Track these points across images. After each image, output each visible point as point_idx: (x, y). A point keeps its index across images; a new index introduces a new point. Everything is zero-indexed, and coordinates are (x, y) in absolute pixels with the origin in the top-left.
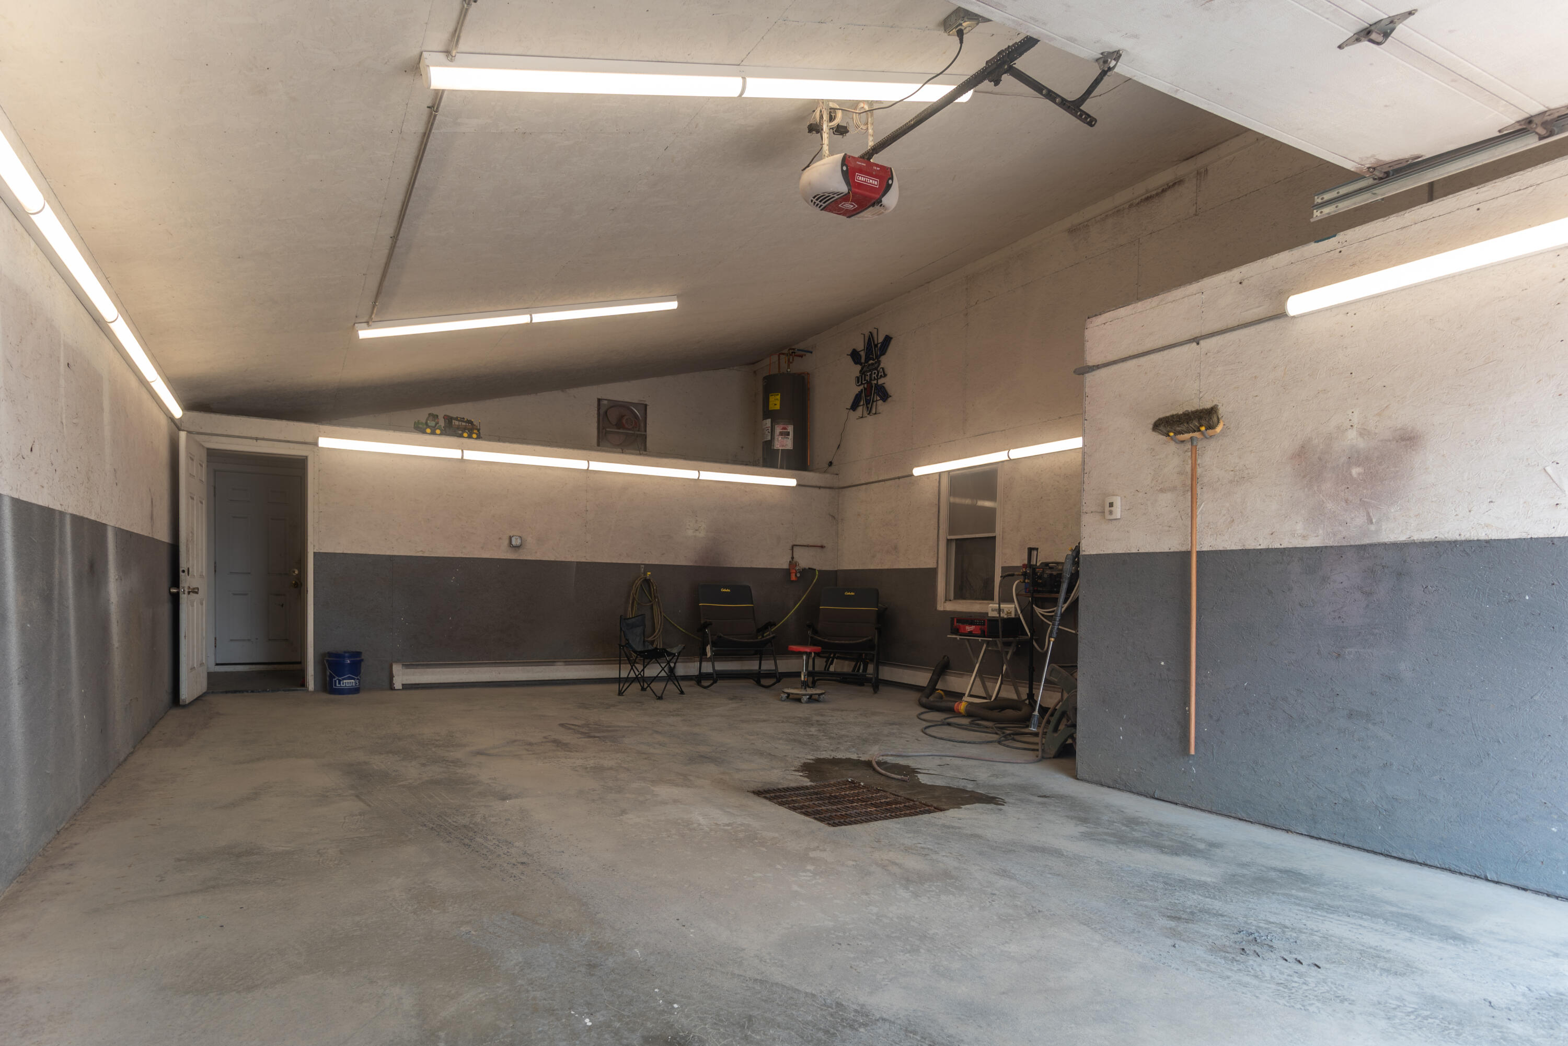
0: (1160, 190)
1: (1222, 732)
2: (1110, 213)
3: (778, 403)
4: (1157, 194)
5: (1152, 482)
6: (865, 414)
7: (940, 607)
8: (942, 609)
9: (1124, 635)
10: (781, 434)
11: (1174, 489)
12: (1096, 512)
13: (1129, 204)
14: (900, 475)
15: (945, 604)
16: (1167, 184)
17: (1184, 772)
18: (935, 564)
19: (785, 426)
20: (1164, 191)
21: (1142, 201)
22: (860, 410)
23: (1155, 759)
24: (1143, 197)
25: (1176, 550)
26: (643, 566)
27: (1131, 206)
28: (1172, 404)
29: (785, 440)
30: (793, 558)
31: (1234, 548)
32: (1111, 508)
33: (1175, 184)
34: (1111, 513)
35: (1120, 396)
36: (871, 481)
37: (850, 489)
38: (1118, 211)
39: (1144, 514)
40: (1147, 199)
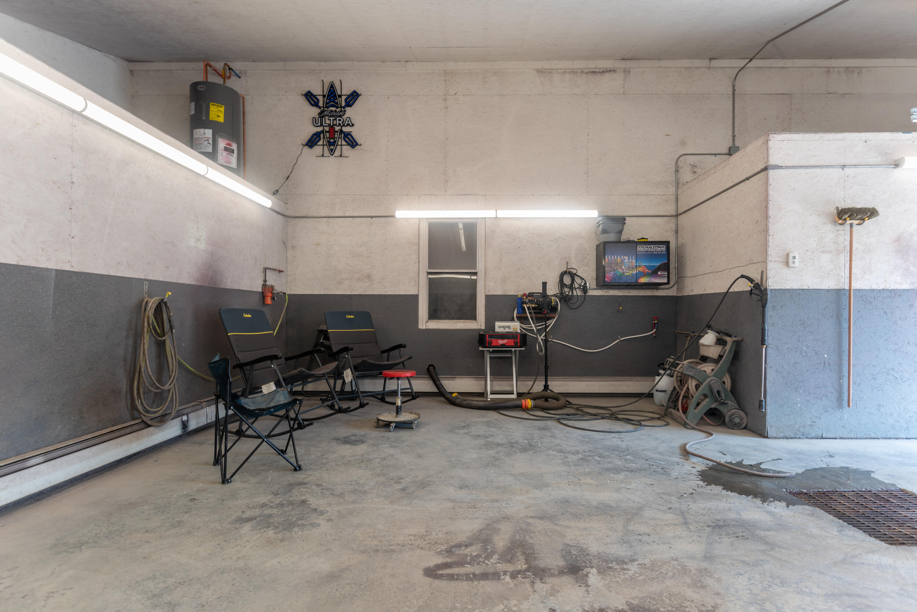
0: (601, 70)
1: (861, 392)
2: (568, 71)
3: (222, 115)
4: (600, 72)
5: (817, 246)
6: (327, 153)
7: (422, 325)
8: (424, 328)
9: (800, 340)
10: (226, 149)
11: (830, 252)
12: (778, 261)
13: (581, 70)
14: (373, 215)
15: (427, 324)
16: (606, 69)
17: (840, 419)
18: (418, 292)
19: (230, 142)
20: (603, 72)
21: (589, 72)
22: (318, 149)
23: (822, 414)
24: (591, 70)
25: (833, 288)
26: (147, 283)
27: (582, 72)
28: (828, 201)
29: (230, 157)
30: (265, 281)
31: (866, 288)
32: (794, 260)
33: (610, 71)
34: (794, 262)
35: (794, 189)
36: (335, 215)
37: (305, 219)
38: (573, 72)
39: (812, 265)
40: (593, 72)
